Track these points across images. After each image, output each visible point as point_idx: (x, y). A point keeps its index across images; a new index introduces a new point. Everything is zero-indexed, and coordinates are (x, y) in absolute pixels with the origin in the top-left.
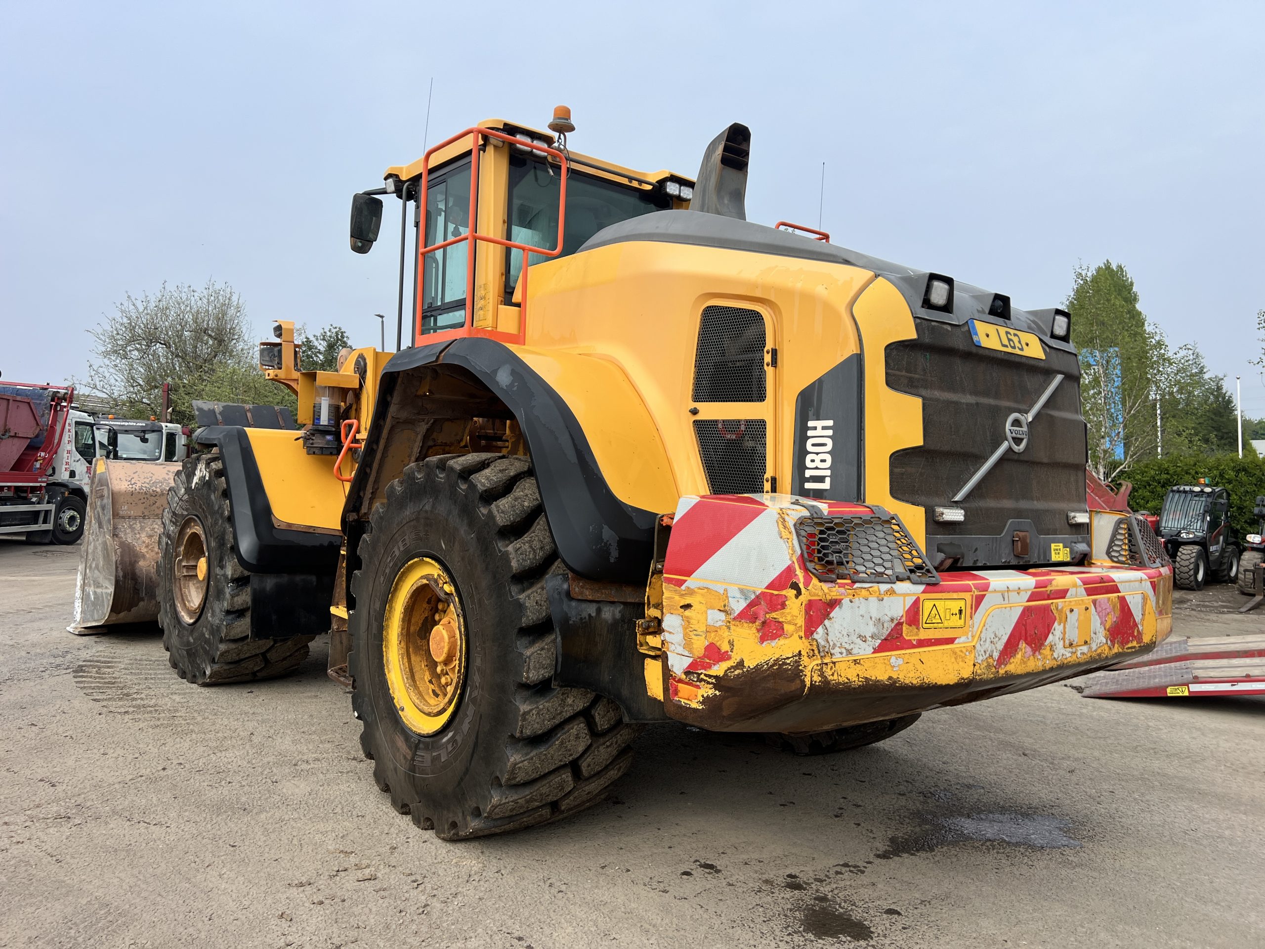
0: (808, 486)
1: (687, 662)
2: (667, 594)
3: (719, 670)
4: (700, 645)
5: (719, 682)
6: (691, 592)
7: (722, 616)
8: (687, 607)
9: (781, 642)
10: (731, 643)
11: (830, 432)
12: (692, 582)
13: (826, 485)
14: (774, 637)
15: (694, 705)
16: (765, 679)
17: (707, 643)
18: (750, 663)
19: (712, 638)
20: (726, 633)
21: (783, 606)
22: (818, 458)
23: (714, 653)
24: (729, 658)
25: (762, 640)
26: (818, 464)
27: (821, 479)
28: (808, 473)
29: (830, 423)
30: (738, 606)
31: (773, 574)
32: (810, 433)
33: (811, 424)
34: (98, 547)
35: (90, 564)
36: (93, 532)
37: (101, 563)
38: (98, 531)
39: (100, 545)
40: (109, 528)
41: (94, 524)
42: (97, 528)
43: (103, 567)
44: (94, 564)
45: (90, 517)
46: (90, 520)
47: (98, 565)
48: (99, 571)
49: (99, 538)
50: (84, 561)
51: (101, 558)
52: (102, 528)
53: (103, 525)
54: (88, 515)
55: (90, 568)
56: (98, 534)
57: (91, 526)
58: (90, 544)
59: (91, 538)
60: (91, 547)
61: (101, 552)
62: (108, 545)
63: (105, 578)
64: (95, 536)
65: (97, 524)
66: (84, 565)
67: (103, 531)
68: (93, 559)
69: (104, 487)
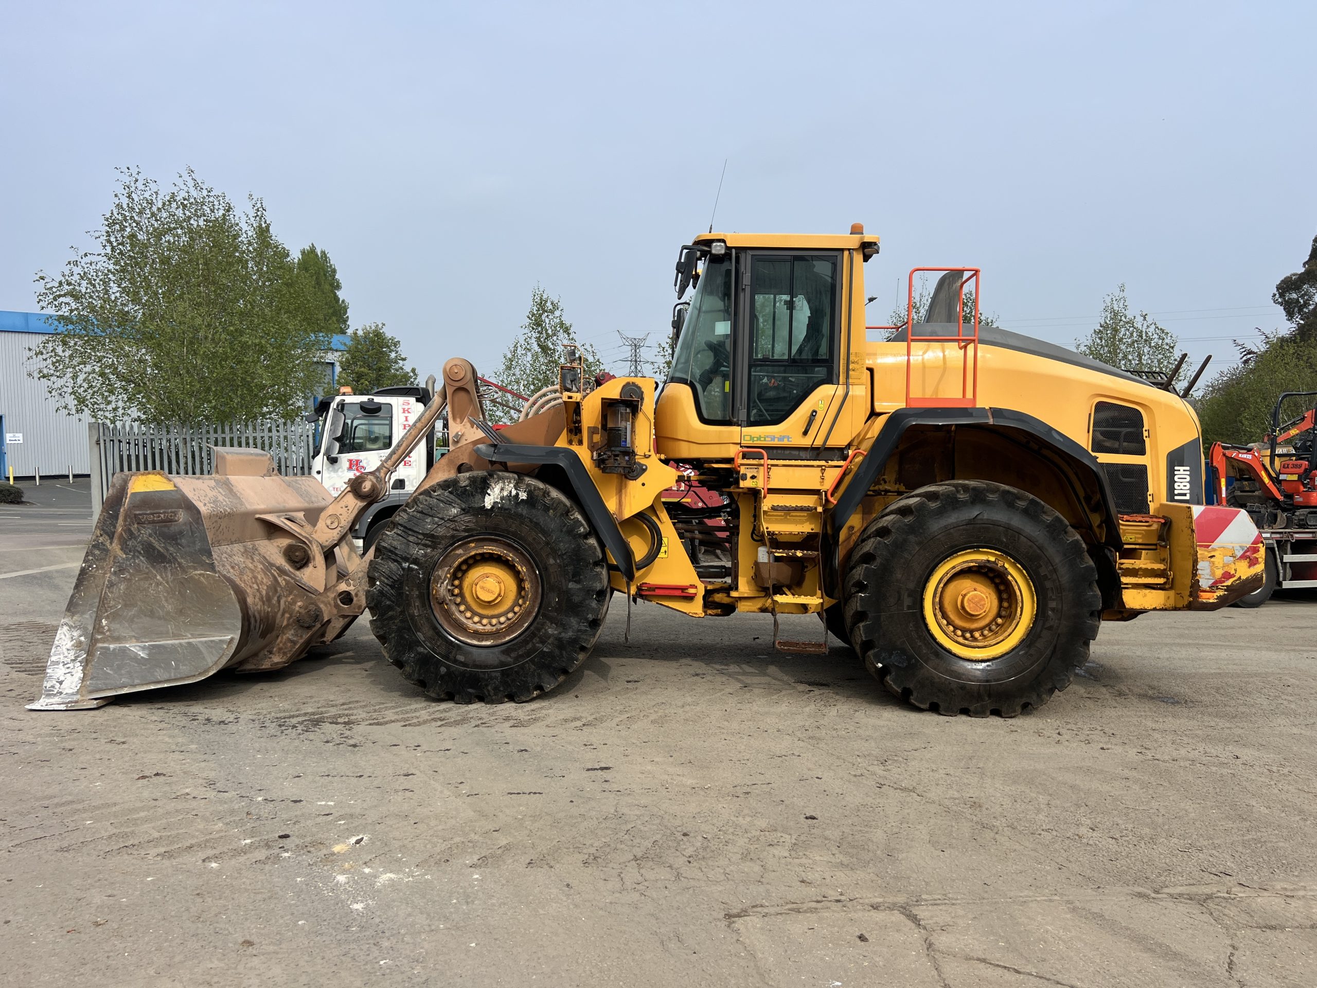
0: (1176, 498)
1: (1211, 582)
2: (1199, 552)
3: (1229, 583)
4: (1219, 573)
5: (1228, 588)
6: (1214, 550)
7: (1232, 559)
8: (1212, 557)
9: (1257, 566)
10: (1236, 570)
11: (1188, 473)
12: (1214, 545)
13: (1188, 497)
14: (1255, 564)
15: (1211, 601)
16: (1250, 583)
17: (1223, 572)
18: (1243, 577)
19: (1226, 569)
20: (1233, 566)
21: (1258, 551)
22: (1182, 485)
23: (1227, 575)
24: (1235, 576)
25: (1250, 567)
26: (1182, 487)
27: (1185, 495)
28: (1176, 492)
29: (1188, 468)
30: (1239, 553)
31: (1253, 539)
32: (1176, 473)
33: (1176, 468)
34: (149, 588)
35: (114, 612)
36: (121, 570)
37: (170, 607)
38: (146, 568)
39: (158, 584)
40: (204, 561)
41: (127, 559)
42: (141, 564)
43: (181, 611)
44: (133, 611)
45: (106, 551)
46: (107, 555)
47: (152, 611)
48: (159, 618)
49: (156, 576)
50: (89, 610)
51: (166, 600)
52: (167, 563)
53: (174, 558)
54: (99, 549)
55: (113, 617)
56: (147, 571)
57: (115, 562)
58: (111, 586)
59: (113, 578)
60: (114, 589)
61: (168, 593)
62: (202, 583)
63: (191, 624)
64: (131, 575)
65: (141, 558)
66: (87, 616)
67: (177, 565)
68: (126, 605)
69: (173, 510)
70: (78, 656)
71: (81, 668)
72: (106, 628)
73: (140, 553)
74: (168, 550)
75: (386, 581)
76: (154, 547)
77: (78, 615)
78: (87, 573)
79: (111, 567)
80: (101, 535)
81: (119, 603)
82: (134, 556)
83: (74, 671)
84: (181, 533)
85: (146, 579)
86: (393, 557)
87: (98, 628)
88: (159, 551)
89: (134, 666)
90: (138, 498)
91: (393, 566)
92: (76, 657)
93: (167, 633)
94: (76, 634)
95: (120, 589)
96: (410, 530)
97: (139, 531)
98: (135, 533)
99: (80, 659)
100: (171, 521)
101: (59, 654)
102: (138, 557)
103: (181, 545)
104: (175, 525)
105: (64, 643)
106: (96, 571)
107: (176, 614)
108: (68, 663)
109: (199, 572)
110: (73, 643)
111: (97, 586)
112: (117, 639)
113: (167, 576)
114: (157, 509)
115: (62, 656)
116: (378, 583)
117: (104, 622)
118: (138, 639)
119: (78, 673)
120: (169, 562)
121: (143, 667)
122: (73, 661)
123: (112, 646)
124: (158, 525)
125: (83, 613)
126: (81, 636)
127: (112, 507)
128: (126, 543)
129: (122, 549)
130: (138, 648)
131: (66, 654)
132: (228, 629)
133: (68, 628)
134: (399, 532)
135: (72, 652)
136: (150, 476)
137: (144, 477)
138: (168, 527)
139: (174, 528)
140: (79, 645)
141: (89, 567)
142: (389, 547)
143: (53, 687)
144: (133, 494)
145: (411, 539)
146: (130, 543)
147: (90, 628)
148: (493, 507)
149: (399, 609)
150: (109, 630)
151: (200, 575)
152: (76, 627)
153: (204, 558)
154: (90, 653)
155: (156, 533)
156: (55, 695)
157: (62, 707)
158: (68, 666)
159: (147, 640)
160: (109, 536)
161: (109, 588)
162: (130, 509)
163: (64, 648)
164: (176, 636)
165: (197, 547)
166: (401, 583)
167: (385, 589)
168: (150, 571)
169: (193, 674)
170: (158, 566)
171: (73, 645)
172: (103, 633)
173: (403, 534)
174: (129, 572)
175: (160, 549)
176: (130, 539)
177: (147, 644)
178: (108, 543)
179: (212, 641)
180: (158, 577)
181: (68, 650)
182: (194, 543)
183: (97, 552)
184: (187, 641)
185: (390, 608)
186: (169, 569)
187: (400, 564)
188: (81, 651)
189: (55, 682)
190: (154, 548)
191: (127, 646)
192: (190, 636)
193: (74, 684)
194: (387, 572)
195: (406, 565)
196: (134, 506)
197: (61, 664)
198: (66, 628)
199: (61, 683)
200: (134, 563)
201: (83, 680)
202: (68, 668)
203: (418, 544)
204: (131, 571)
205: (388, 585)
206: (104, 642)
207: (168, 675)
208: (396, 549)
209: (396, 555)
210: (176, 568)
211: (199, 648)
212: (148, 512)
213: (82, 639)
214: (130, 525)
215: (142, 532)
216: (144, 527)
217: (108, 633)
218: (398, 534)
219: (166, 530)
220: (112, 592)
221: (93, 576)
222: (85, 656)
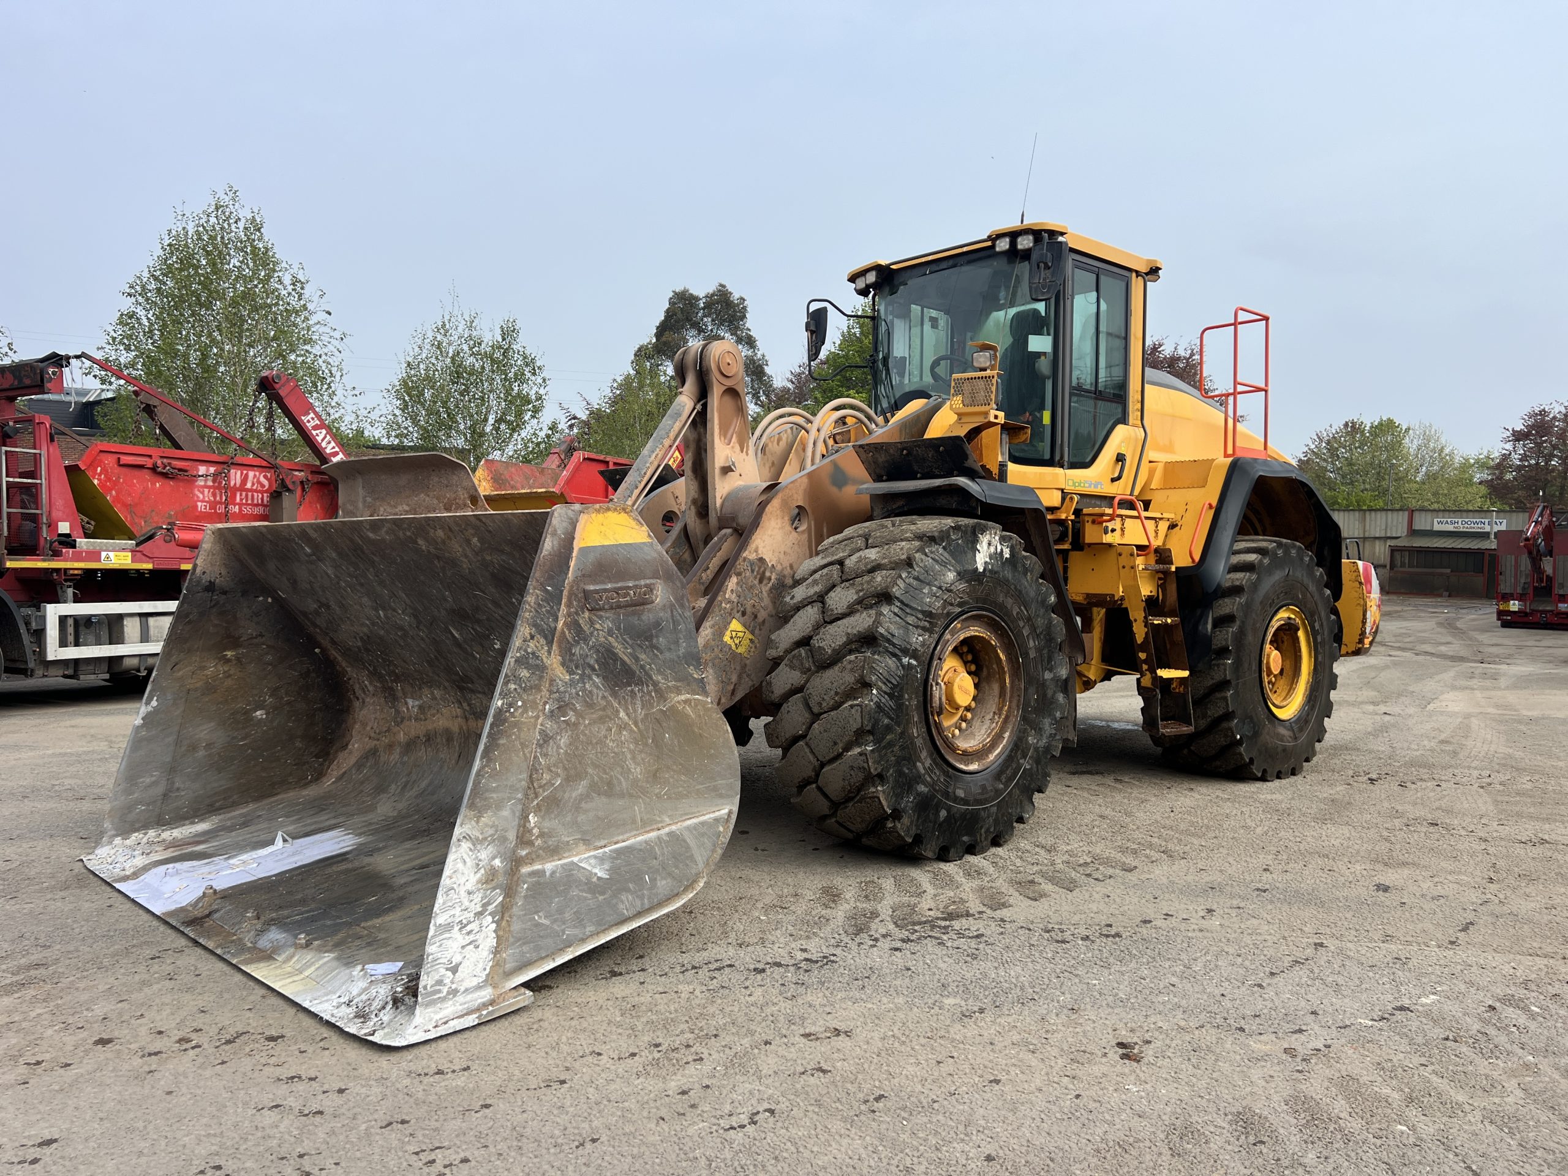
1: (1370, 629)
2: (1368, 603)
3: (1374, 629)
4: (1372, 621)
5: (1373, 634)
6: (1372, 600)
7: (1376, 608)
8: (1371, 606)
12: (1371, 596)
15: (1367, 646)
19: (1374, 617)
20: (1376, 614)
24: (1376, 623)
34: (606, 737)
35: (547, 797)
36: (562, 708)
37: (638, 770)
38: (604, 697)
39: (622, 727)
40: (691, 675)
41: (572, 684)
42: (595, 691)
43: (655, 775)
44: (582, 787)
45: (539, 669)
46: (541, 677)
47: (610, 784)
48: (622, 795)
49: (618, 711)
50: (510, 799)
51: (634, 758)
52: (636, 684)
53: (647, 673)
54: (528, 667)
55: (552, 805)
56: (603, 703)
57: (551, 692)
58: (545, 742)
59: (549, 724)
60: (551, 749)
61: (637, 744)
62: (687, 716)
63: (669, 798)
64: (579, 715)
65: (595, 678)
66: (506, 813)
67: (651, 688)
68: (568, 779)
69: (648, 581)
70: (488, 904)
71: (494, 926)
72: (536, 831)
73: (594, 669)
74: (637, 659)
75: (884, 687)
76: (615, 654)
77: (490, 813)
78: (505, 720)
79: (545, 703)
80: (532, 637)
81: (558, 775)
82: (582, 676)
83: (480, 937)
84: (657, 624)
85: (602, 720)
86: (891, 648)
87: (523, 838)
88: (623, 663)
89: (586, 899)
90: (591, 558)
91: (891, 662)
92: (485, 906)
93: (634, 822)
94: (484, 855)
95: (559, 747)
96: (907, 605)
97: (592, 623)
98: (586, 628)
99: (491, 908)
100: (644, 603)
101: (453, 907)
102: (590, 678)
103: (658, 649)
104: (649, 610)
105: (462, 880)
106: (522, 714)
107: (647, 782)
108: (469, 922)
109: (683, 697)
110: (479, 875)
111: (523, 746)
112: (554, 851)
113: (635, 711)
114: (623, 580)
115: (457, 911)
116: (874, 692)
117: (533, 819)
118: (587, 842)
119: (488, 939)
120: (640, 682)
121: (601, 898)
122: (479, 914)
123: (549, 867)
124: (622, 611)
125: (499, 807)
126: (493, 858)
127: (551, 578)
128: (570, 650)
129: (563, 664)
130: (593, 861)
131: (466, 903)
132: (721, 796)
133: (469, 844)
134: (896, 610)
135: (477, 897)
136: (610, 514)
137: (600, 516)
138: (639, 614)
139: (648, 617)
140: (490, 878)
141: (510, 705)
142: (886, 634)
143: (440, 982)
144: (582, 550)
145: (910, 619)
146: (576, 650)
147: (512, 835)
148: (985, 569)
149: (899, 730)
150: (542, 835)
151: (686, 701)
152: (485, 839)
153: (691, 669)
154: (509, 892)
155: (619, 629)
156: (443, 1000)
157: (471, 1020)
158: (469, 928)
159: (602, 843)
160: (546, 637)
161: (540, 746)
162: (577, 580)
163: (462, 892)
164: (646, 824)
165: (682, 651)
166: (902, 689)
167: (883, 700)
168: (609, 702)
169: (676, 892)
170: (621, 693)
171: (478, 882)
172: (530, 843)
173: (900, 613)
174: (575, 710)
175: (626, 658)
176: (578, 642)
177: (606, 850)
178: (543, 653)
179: (703, 823)
180: (622, 714)
181: (469, 893)
182: (677, 643)
183: (524, 673)
184: (667, 830)
185: (888, 729)
186: (639, 695)
187: (900, 660)
188: (494, 889)
189: (443, 971)
190: (615, 657)
191: (575, 859)
192: (667, 819)
193: (481, 966)
194: (885, 674)
195: (905, 660)
196: (586, 576)
197: (456, 928)
198: (466, 845)
199: (454, 970)
200: (584, 690)
201: (496, 951)
202: (469, 933)
203: (917, 627)
204: (578, 706)
205: (885, 693)
206: (532, 862)
207: (638, 903)
208: (893, 636)
209: (894, 645)
210: (649, 693)
211: (685, 841)
212: (609, 586)
213: (497, 862)
214: (577, 613)
215: (598, 626)
216: (600, 617)
217: (539, 842)
218: (895, 614)
219: (635, 620)
220: (546, 755)
221: (516, 724)
222: (501, 899)
